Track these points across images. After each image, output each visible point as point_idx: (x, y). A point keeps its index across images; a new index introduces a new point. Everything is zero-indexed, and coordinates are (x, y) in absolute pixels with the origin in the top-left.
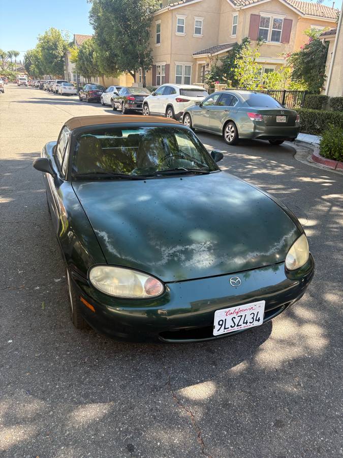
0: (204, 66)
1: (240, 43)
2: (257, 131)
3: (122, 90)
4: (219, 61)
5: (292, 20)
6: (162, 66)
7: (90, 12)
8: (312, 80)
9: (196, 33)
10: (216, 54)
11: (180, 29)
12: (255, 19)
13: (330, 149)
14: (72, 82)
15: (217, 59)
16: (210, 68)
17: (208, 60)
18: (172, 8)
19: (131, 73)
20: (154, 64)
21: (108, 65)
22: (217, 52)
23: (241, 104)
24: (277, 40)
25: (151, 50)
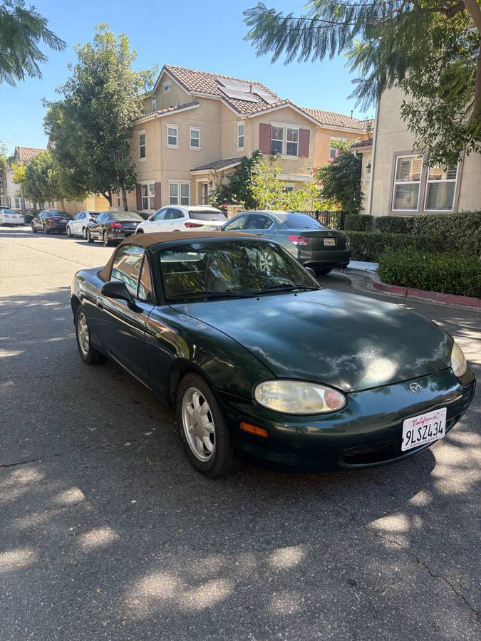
0: (206, 185)
1: (249, 156)
2: (302, 257)
3: (100, 216)
4: (225, 178)
5: (309, 131)
6: (150, 185)
7: (45, 119)
8: (346, 199)
9: (192, 145)
10: (221, 170)
11: (172, 141)
12: (265, 129)
13: (395, 274)
14: (14, 208)
15: (223, 177)
16: (214, 188)
17: (211, 178)
18: (160, 116)
19: (105, 196)
20: (138, 182)
21: (73, 185)
22: (223, 167)
23: (278, 226)
24: (294, 154)
25: (134, 165)
